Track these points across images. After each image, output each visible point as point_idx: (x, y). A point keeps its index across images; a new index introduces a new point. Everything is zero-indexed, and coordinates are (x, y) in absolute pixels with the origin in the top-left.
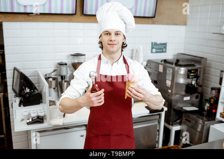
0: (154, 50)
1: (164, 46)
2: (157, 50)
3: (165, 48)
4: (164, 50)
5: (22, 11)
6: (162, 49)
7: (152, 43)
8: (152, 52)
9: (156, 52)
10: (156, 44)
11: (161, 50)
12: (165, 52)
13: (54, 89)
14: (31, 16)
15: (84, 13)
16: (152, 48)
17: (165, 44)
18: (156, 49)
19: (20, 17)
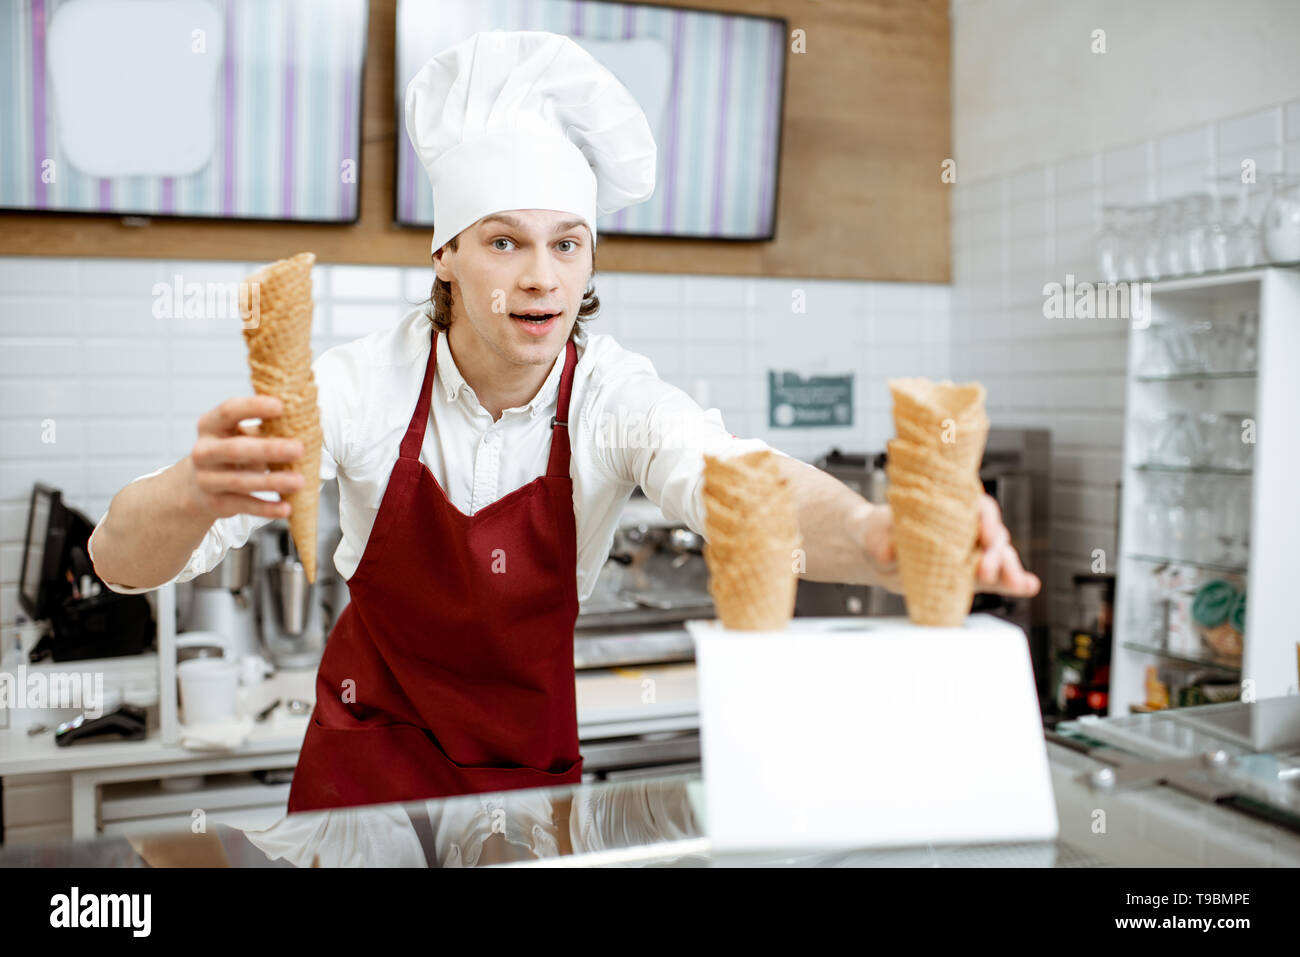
0: (785, 413)
1: (840, 391)
2: (805, 415)
3: (847, 399)
4: (841, 411)
5: (89, 202)
6: (830, 407)
7: (772, 376)
8: (773, 423)
9: (798, 423)
10: (792, 381)
11: (824, 415)
12: (848, 422)
13: (236, 593)
14: (134, 228)
15: (403, 214)
16: (775, 401)
17: (843, 386)
18: (796, 406)
19: (80, 233)
